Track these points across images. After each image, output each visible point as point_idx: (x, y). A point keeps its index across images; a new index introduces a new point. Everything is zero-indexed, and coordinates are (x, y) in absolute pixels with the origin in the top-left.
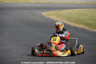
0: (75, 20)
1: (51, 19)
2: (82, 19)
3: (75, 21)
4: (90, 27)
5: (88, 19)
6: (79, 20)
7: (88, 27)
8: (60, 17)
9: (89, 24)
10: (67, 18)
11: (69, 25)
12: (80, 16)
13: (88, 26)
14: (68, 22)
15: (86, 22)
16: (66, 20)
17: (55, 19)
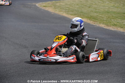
0: (76, 12)
1: (47, 11)
2: (85, 11)
3: (76, 14)
4: (95, 21)
5: (92, 12)
6: (81, 13)
7: (93, 21)
8: (57, 9)
9: (94, 17)
10: (67, 11)
11: (69, 18)
12: (82, 8)
13: (93, 19)
14: (68, 15)
15: (89, 16)
16: (65, 12)
17: (52, 11)
